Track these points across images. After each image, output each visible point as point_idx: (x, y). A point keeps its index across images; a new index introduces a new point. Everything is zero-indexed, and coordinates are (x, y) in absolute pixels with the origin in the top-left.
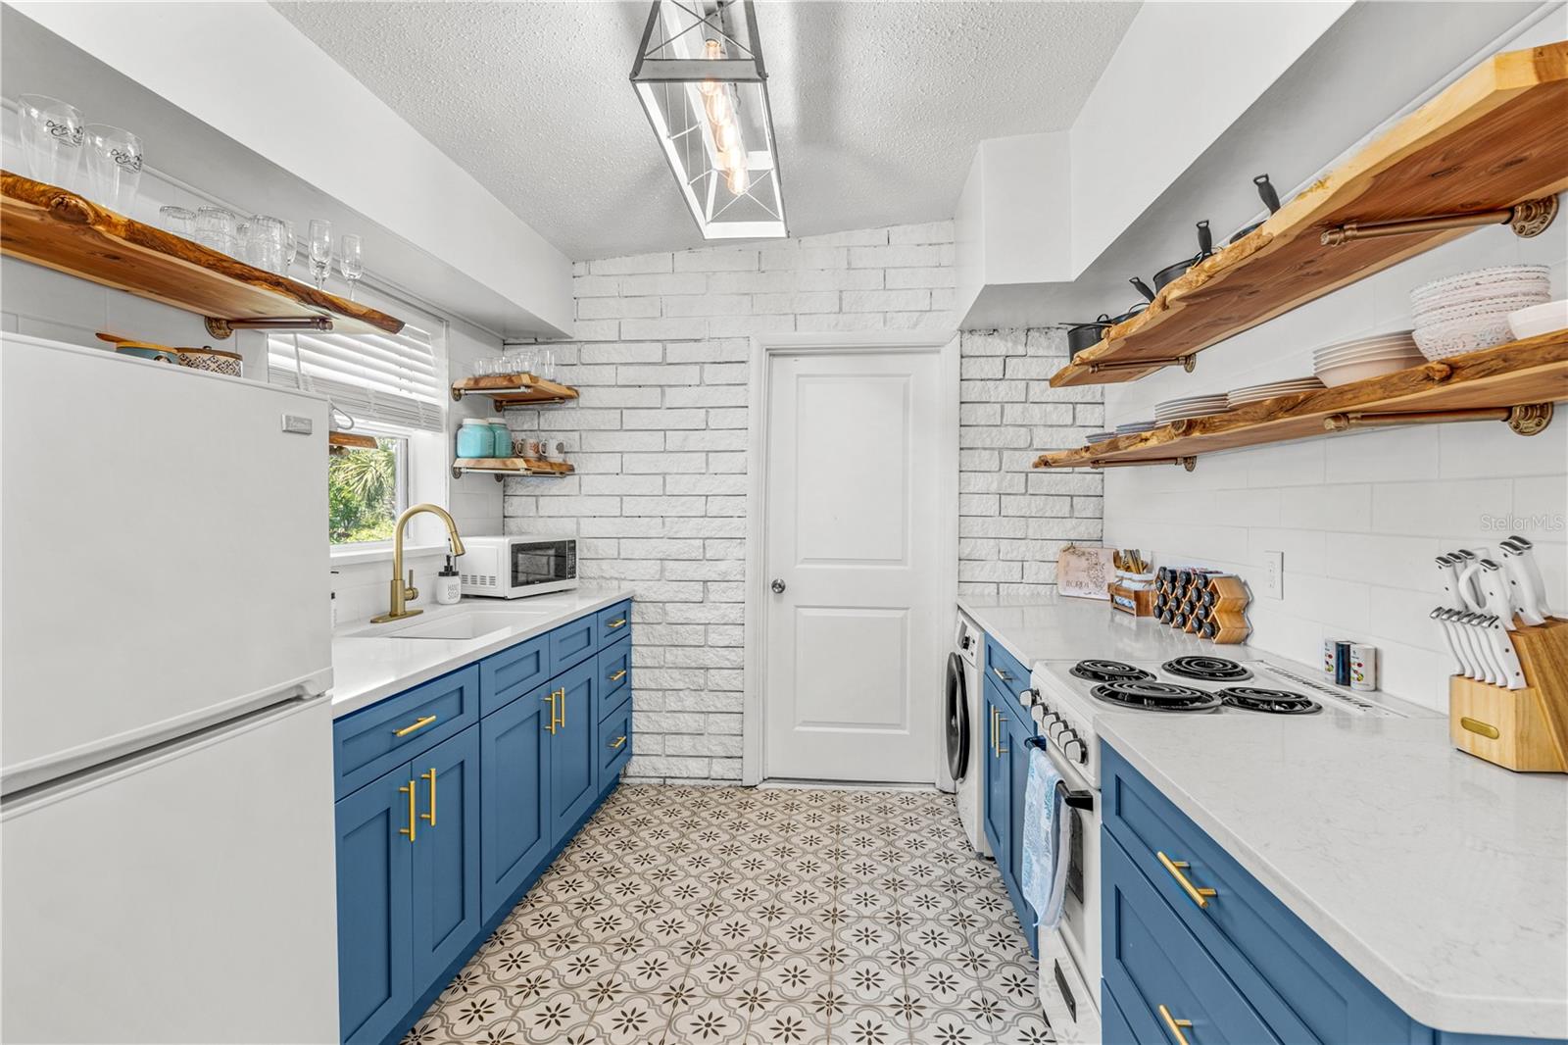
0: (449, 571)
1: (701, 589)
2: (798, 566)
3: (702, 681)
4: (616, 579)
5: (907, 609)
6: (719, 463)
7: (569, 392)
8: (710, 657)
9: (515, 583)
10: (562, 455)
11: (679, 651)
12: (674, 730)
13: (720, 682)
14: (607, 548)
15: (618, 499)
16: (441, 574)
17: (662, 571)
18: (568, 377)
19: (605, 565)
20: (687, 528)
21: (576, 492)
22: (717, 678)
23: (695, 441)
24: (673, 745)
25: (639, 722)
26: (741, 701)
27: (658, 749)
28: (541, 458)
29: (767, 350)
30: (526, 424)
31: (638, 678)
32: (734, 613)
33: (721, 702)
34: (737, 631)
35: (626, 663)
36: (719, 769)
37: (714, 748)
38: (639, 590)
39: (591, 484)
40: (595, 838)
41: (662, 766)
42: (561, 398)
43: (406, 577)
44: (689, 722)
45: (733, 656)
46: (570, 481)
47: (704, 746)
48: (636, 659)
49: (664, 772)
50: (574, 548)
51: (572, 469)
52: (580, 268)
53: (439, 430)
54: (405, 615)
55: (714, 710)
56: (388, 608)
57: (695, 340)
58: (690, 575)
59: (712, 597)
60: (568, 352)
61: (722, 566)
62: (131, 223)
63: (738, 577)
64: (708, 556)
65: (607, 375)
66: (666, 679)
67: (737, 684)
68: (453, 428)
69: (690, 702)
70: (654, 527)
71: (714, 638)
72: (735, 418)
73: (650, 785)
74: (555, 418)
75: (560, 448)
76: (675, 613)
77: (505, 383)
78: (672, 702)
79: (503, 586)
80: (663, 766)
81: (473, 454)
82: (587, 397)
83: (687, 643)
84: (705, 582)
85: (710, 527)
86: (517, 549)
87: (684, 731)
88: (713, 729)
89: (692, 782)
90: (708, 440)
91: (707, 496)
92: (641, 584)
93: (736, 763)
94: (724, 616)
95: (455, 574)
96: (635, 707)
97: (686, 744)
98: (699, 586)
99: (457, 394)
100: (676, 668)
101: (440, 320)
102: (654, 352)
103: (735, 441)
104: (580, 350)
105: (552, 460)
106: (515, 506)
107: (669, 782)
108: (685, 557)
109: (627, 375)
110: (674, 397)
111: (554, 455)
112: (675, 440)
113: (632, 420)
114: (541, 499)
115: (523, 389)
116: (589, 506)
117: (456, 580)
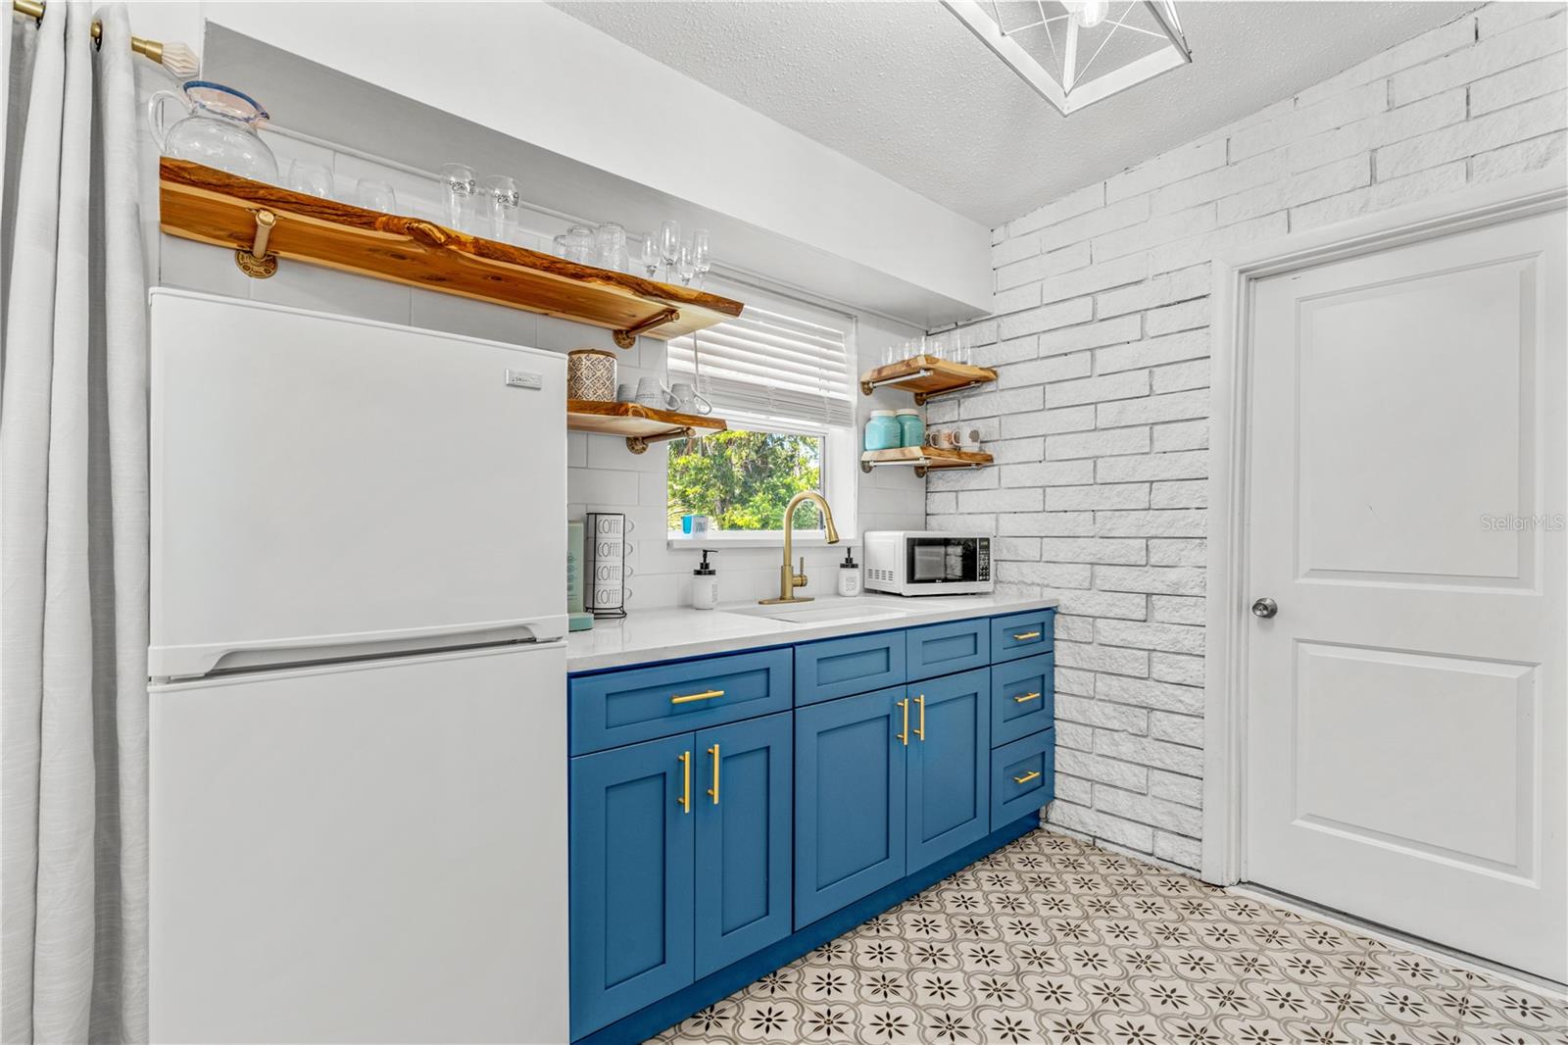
0: (849, 563)
1: (1144, 603)
2: (1299, 581)
3: (1143, 725)
4: (1038, 585)
5: (1533, 664)
6: (1167, 437)
7: (983, 373)
8: (1155, 695)
9: (911, 578)
10: (977, 444)
11: (1114, 681)
12: (1106, 779)
13: (1170, 731)
14: (1029, 549)
15: (1041, 491)
16: (842, 566)
17: (1093, 576)
18: (986, 358)
19: (1025, 568)
20: (1124, 525)
21: (996, 486)
22: (1163, 724)
23: (1134, 412)
24: (1105, 798)
25: (1063, 760)
26: (1199, 762)
27: (1086, 799)
28: (957, 450)
29: (1241, 272)
31: (1062, 706)
32: (1190, 640)
33: (1172, 758)
34: (1194, 664)
35: (1045, 684)
36: (1166, 846)
37: (1159, 817)
38: (1064, 599)
39: (1011, 475)
41: (1088, 820)
42: (977, 382)
43: (796, 563)
44: (1132, 776)
45: (1189, 697)
46: (987, 476)
47: (1145, 809)
48: (1060, 682)
49: (1094, 830)
50: (987, 548)
51: (990, 459)
52: (999, 232)
53: (850, 425)
54: (793, 599)
55: (1160, 765)
56: (779, 595)
57: (1136, 283)
58: (1128, 585)
59: (1159, 615)
60: (985, 331)
61: (1172, 575)
62: (476, 241)
63: (1196, 591)
64: (1153, 561)
65: (1027, 348)
66: (1097, 713)
67: (1194, 737)
68: (861, 421)
69: (1127, 748)
70: (1083, 524)
71: (1160, 669)
72: (1192, 375)
73: (1075, 841)
74: (975, 405)
75: (975, 436)
76: (1106, 629)
77: (904, 368)
78: (1104, 744)
79: (900, 584)
80: (1092, 822)
81: (879, 446)
82: (1007, 378)
83: (1124, 671)
84: (1149, 595)
85: (1157, 523)
86: (913, 544)
87: (1118, 784)
88: (1156, 790)
89: (1131, 854)
90: (1153, 409)
91: (1152, 482)
92: (1067, 592)
93: (1191, 846)
94: (1175, 642)
95: (854, 566)
96: (1058, 741)
97: (1122, 802)
98: (1141, 600)
99: (867, 388)
100: (1110, 701)
101: (849, 316)
102: (1082, 310)
103: (1193, 405)
104: (999, 326)
105: (964, 450)
106: (938, 503)
107: (1098, 842)
108: (1123, 561)
109: (1052, 343)
110: (1106, 360)
111: (968, 446)
112: (1108, 414)
113: (1057, 396)
114: (960, 494)
115: (923, 373)
116: (1005, 500)
117: (856, 573)
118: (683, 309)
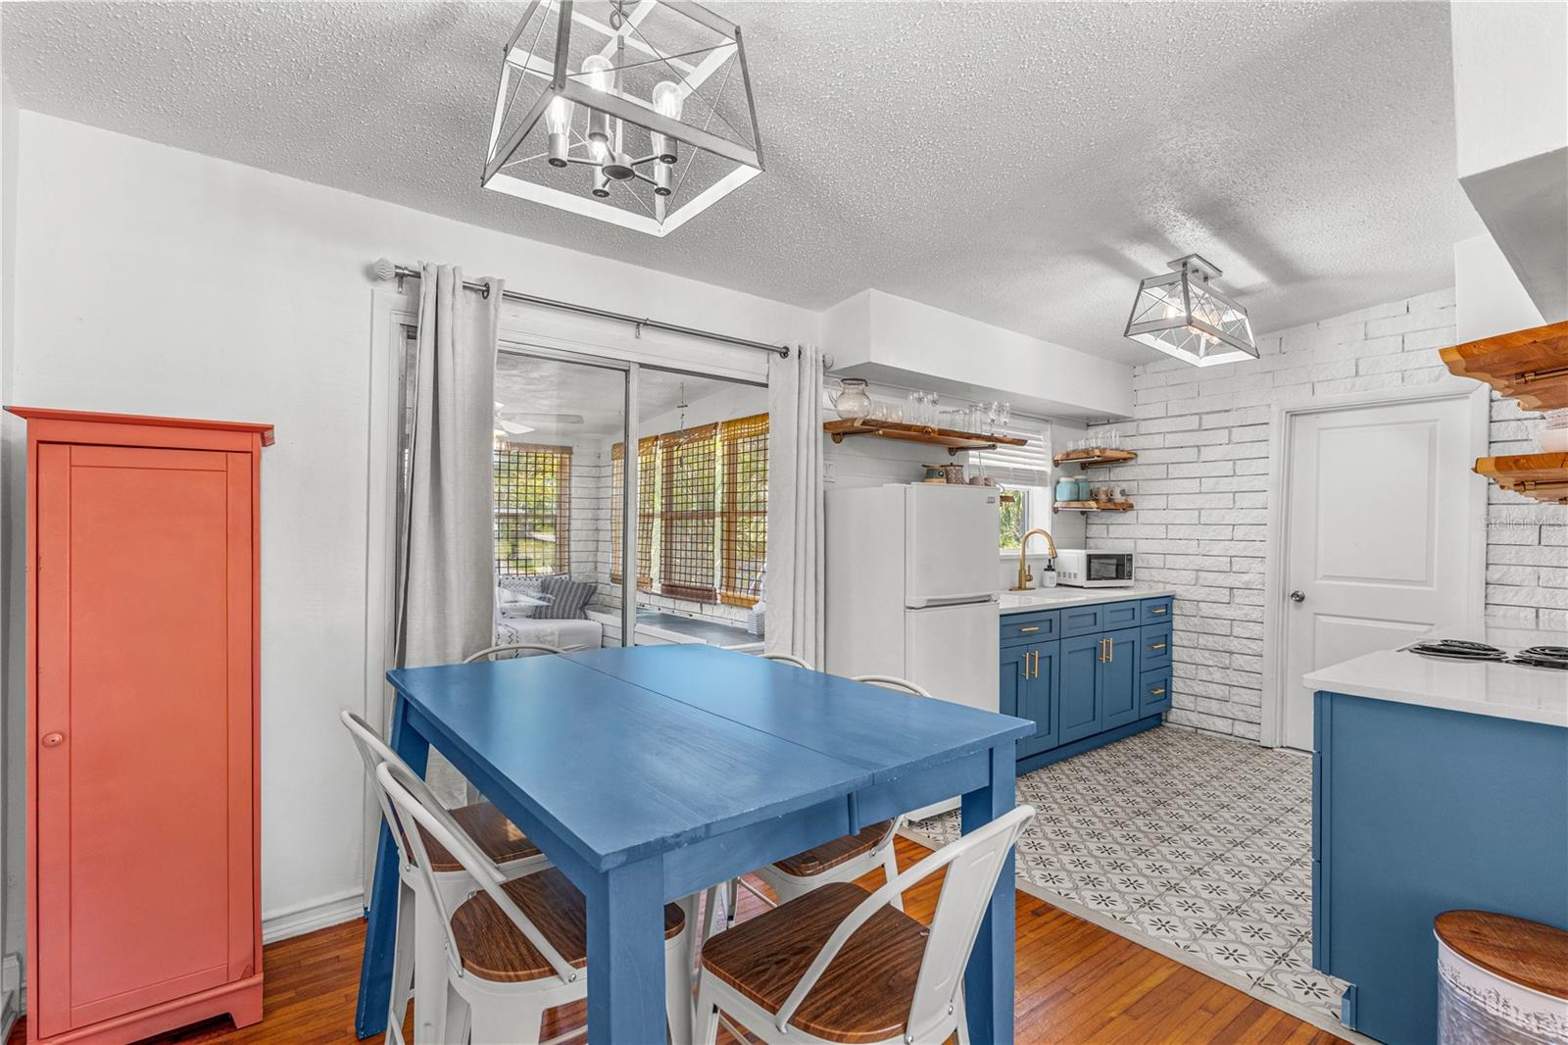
0: (1050, 568)
1: (1228, 593)
2: (1318, 582)
3: (1227, 662)
4: (1162, 582)
5: (1432, 625)
6: (1244, 501)
7: (1129, 456)
8: (1234, 645)
9: (1089, 578)
10: (1124, 498)
11: (1210, 638)
12: (1204, 694)
13: (1243, 665)
14: (1156, 561)
15: (1165, 526)
16: (1046, 570)
17: (1197, 579)
18: (1129, 445)
19: (1154, 572)
20: (1217, 548)
21: (1135, 522)
22: (1239, 661)
23: (1224, 485)
24: (1203, 705)
25: (1177, 685)
26: (1260, 681)
27: (1191, 706)
28: (1110, 500)
29: (1287, 412)
30: (1100, 479)
31: (1177, 653)
32: (1255, 614)
33: (1243, 679)
34: (1257, 628)
35: (1167, 639)
36: (1240, 729)
37: (1236, 713)
38: (1179, 591)
39: (1144, 516)
40: (1136, 744)
41: (1193, 719)
42: (1124, 459)
43: (1027, 569)
44: (1219, 691)
45: (1254, 646)
46: (1130, 516)
47: (1228, 710)
48: (1176, 639)
49: (1196, 723)
50: (1131, 560)
51: (1131, 507)
52: (1139, 370)
53: (1046, 486)
54: (1026, 589)
55: (1237, 684)
56: (1017, 585)
57: (1225, 411)
58: (1219, 583)
59: (1237, 600)
60: (1130, 428)
61: (1246, 577)
62: (939, 430)
63: (1259, 587)
64: (1234, 570)
65: (1158, 441)
66: (1199, 656)
67: (1257, 667)
68: (1054, 483)
69: (1218, 676)
70: (1192, 547)
71: (1237, 631)
72: (1259, 466)
73: (1185, 731)
74: (1120, 473)
75: (1123, 493)
76: (1204, 608)
77: (1085, 456)
78: (1203, 674)
79: (1082, 580)
80: (1195, 719)
81: (1065, 499)
82: (1142, 458)
83: (1215, 632)
84: (1231, 589)
85: (1237, 548)
86: (1090, 558)
87: (1212, 696)
88: (1235, 699)
89: (1219, 735)
90: (1234, 484)
91: (1234, 525)
92: (1181, 587)
93: (1255, 728)
94: (1246, 615)
95: (1053, 570)
96: (1175, 674)
97: (1214, 707)
98: (1227, 591)
99: (1056, 463)
100: (1207, 650)
101: (1047, 421)
102: (1194, 422)
103: (1258, 483)
104: (1138, 426)
105: (1117, 501)
106: (1094, 530)
107: (1199, 731)
108: (1216, 569)
109: (1171, 440)
110: (1206, 453)
111: (1118, 498)
112: (1207, 484)
113: (1174, 471)
114: (1111, 527)
115: (1096, 458)
116: (1146, 531)
117: (1054, 574)
118: (999, 445)
